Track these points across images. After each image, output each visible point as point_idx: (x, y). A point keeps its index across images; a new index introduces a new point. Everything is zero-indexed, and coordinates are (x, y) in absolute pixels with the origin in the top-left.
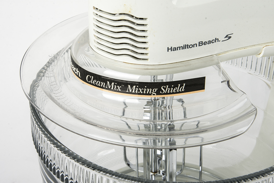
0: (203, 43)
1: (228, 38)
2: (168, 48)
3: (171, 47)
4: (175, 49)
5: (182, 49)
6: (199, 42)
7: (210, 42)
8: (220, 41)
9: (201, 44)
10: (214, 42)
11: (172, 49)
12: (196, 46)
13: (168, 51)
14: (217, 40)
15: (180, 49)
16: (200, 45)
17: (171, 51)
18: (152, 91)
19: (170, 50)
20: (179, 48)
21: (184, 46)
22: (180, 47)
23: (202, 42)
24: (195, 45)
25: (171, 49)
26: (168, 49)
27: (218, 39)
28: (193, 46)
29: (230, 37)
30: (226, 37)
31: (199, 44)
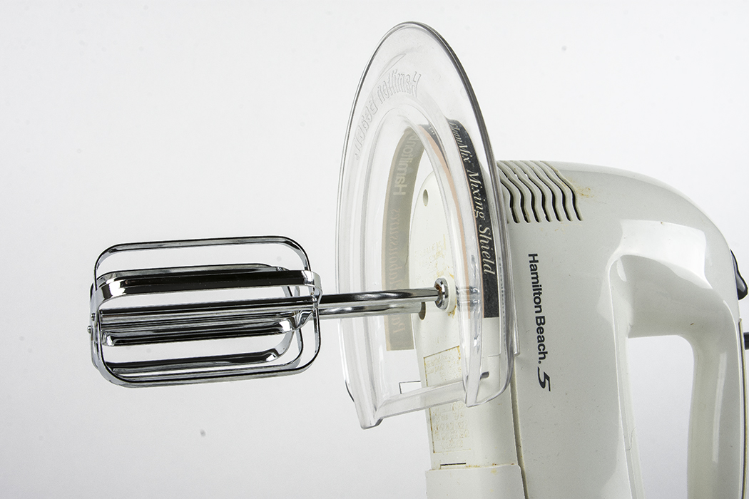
0: (541, 326)
1: (543, 381)
2: (536, 255)
3: (537, 261)
4: (534, 269)
5: (533, 283)
6: (543, 317)
7: (541, 340)
8: (540, 362)
9: (539, 322)
10: (540, 350)
11: (533, 264)
12: (536, 312)
13: (530, 255)
14: (543, 354)
15: (533, 278)
16: (539, 320)
17: (530, 262)
18: (480, 211)
19: (531, 258)
20: (535, 276)
21: (538, 286)
22: (537, 278)
23: (544, 324)
24: (539, 309)
25: (534, 261)
26: (534, 255)
27: (544, 358)
28: (538, 305)
29: (543, 385)
30: (546, 377)
31: (540, 318)
